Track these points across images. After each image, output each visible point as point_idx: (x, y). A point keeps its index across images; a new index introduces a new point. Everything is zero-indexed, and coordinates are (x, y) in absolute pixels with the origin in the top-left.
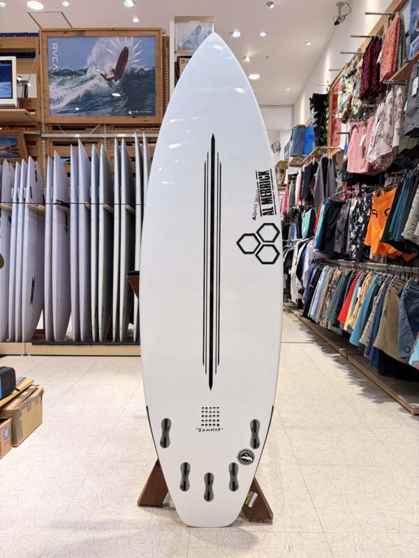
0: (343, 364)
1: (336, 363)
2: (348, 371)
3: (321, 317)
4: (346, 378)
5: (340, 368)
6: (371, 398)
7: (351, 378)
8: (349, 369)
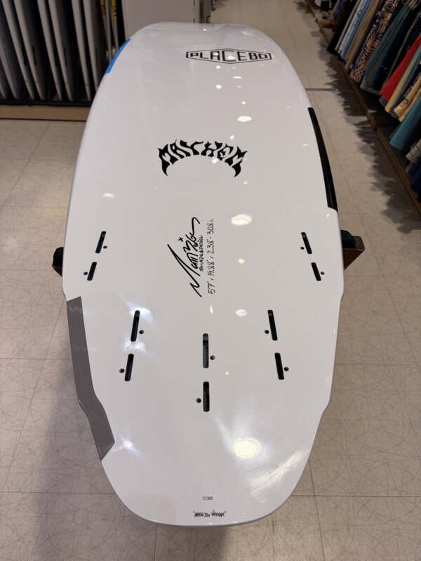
0: (368, 141)
1: (359, 140)
2: (373, 158)
3: (354, 62)
4: (369, 175)
5: (363, 150)
6: (396, 222)
7: (375, 175)
8: (375, 154)
